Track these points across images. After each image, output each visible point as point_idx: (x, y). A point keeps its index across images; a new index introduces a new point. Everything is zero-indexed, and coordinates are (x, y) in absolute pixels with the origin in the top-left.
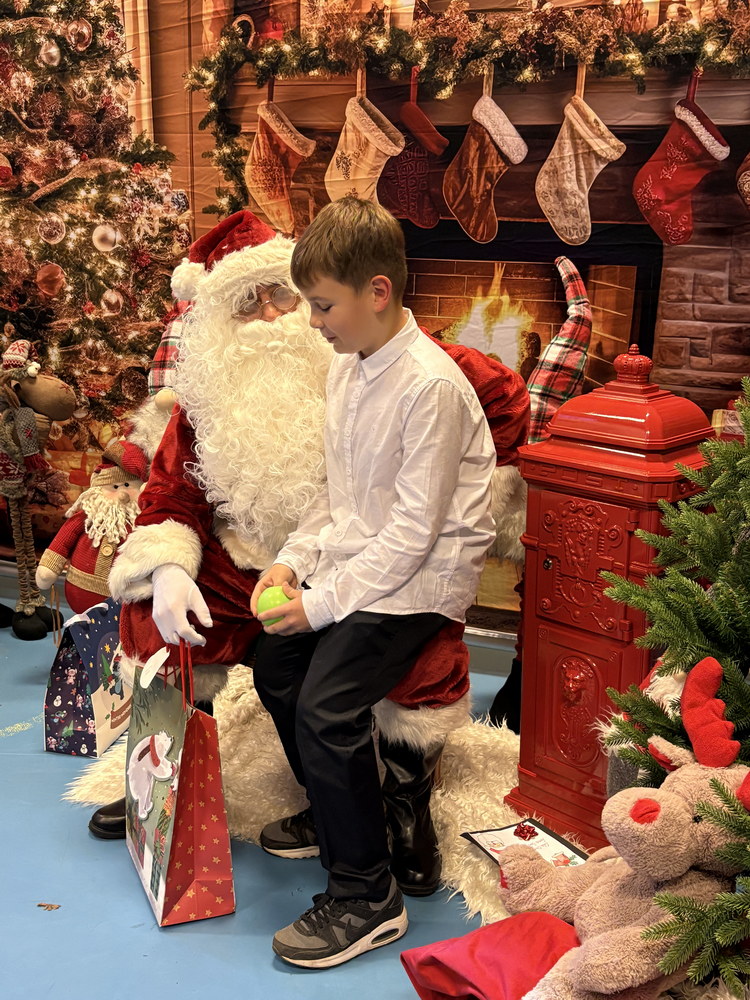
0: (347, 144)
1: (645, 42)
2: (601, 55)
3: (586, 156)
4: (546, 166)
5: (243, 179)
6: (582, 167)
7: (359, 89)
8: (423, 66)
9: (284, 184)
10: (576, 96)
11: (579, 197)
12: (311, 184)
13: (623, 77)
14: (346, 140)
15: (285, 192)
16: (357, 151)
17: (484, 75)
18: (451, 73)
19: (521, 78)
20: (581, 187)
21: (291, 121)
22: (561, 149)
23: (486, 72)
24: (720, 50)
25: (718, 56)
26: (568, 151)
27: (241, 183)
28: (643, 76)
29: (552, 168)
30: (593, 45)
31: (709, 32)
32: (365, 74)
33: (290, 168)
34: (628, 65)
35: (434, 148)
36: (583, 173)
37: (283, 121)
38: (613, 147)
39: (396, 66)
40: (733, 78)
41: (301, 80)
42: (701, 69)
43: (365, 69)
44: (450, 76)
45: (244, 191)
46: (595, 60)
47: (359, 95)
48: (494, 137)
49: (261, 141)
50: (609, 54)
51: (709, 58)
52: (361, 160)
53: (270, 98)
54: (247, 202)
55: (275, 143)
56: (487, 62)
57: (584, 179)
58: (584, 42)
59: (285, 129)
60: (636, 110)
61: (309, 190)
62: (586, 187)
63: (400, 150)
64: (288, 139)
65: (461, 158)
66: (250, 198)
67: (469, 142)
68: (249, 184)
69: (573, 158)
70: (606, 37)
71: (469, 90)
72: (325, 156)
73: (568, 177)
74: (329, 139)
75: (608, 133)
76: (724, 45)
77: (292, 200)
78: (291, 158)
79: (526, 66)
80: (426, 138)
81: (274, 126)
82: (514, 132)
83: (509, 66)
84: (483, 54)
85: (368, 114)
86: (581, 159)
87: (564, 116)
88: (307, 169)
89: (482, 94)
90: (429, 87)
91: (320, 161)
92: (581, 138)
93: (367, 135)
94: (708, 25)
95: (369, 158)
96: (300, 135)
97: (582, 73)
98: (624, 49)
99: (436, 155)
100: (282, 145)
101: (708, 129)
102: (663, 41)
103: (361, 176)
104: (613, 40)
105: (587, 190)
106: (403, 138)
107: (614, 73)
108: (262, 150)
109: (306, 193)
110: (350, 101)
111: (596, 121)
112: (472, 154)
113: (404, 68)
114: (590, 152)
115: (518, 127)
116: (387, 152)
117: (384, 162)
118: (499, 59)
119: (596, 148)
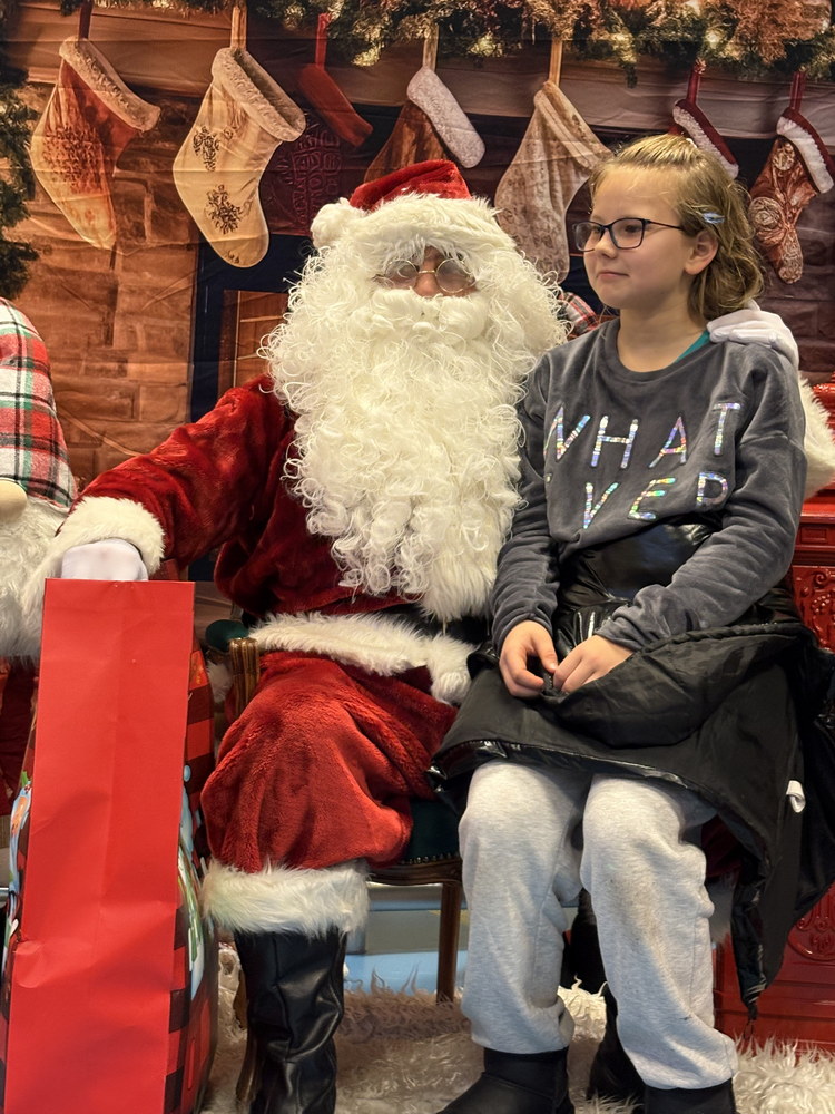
0: (212, 115)
1: (637, 22)
2: (582, 31)
3: (561, 163)
4: (509, 174)
5: (27, 156)
6: (557, 178)
7: (234, 37)
8: (336, 15)
9: (102, 171)
10: (549, 82)
11: (554, 219)
12: (149, 171)
13: (609, 63)
14: (211, 111)
15: (103, 183)
16: (229, 129)
17: (424, 39)
18: (377, 31)
19: (475, 49)
20: (555, 207)
21: (118, 72)
22: (530, 152)
23: (427, 35)
24: (725, 43)
25: (722, 50)
26: (539, 156)
27: (23, 164)
28: (634, 65)
29: (517, 177)
30: (571, 16)
31: (712, 19)
32: (245, 15)
33: (112, 145)
34: (615, 47)
35: (350, 135)
36: (558, 187)
37: (103, 71)
38: (598, 155)
39: (294, 10)
40: (740, 79)
41: (139, 12)
42: (703, 63)
43: (245, 9)
44: (376, 34)
45: (27, 177)
46: (574, 36)
47: (232, 44)
48: (438, 127)
49: (63, 99)
50: (591, 31)
51: (711, 52)
52: (235, 143)
53: (84, 32)
54: (31, 194)
55: (88, 104)
56: (428, 21)
57: (559, 195)
58: (560, 11)
59: (107, 84)
60: (628, 109)
61: (144, 183)
62: (562, 205)
63: (297, 134)
64: (112, 99)
65: (390, 153)
66: (37, 189)
67: (401, 131)
68: (37, 164)
69: (545, 165)
70: (587, 8)
71: (404, 57)
72: (175, 133)
73: (539, 192)
74: (181, 106)
75: (591, 136)
76: (729, 38)
77: (114, 197)
78: (115, 130)
79: (483, 33)
80: (338, 120)
81: (87, 77)
82: (466, 123)
83: (459, 31)
84: (424, 10)
85: (249, 76)
86: (556, 168)
87: (532, 108)
88: (145, 150)
89: (419, 66)
90: (344, 47)
91: (165, 138)
92: (555, 139)
93: (245, 106)
94: (709, 10)
95: (249, 142)
96: (133, 96)
97: (557, 53)
98: (610, 26)
99: (353, 146)
100: (100, 109)
101: (713, 141)
102: (657, 23)
103: (235, 167)
104: (596, 13)
105: (564, 210)
106: (302, 116)
107: (598, 56)
108: (64, 114)
109: (139, 188)
110: (218, 53)
111: (575, 118)
112: (406, 148)
113: (306, 14)
114: (568, 159)
115: (471, 117)
116: (276, 136)
117: (272, 149)
118: (445, 18)
119: (576, 155)
